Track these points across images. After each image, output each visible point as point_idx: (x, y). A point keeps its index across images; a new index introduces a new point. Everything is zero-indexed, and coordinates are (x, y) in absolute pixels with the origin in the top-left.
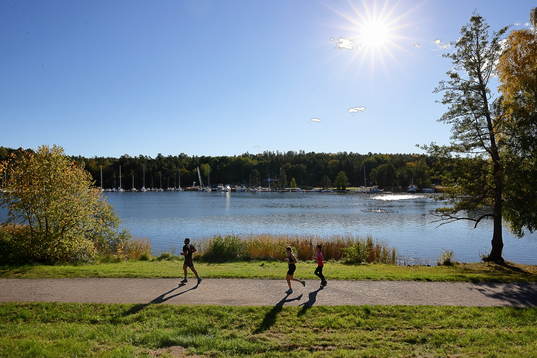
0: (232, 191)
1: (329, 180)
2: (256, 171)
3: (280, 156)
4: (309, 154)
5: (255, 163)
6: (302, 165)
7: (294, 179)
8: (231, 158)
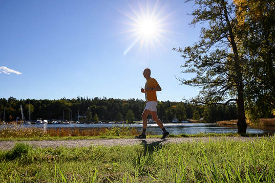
0: (48, 123)
1: (121, 116)
2: (69, 109)
3: (89, 101)
4: (109, 100)
5: (70, 104)
6: (104, 106)
7: (96, 115)
8: (51, 101)
